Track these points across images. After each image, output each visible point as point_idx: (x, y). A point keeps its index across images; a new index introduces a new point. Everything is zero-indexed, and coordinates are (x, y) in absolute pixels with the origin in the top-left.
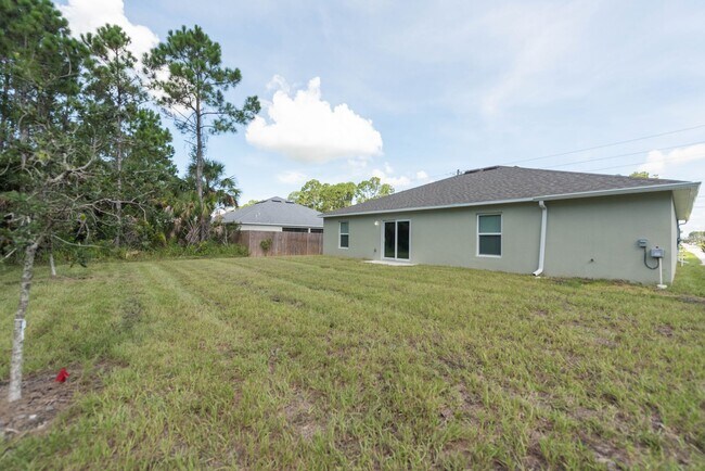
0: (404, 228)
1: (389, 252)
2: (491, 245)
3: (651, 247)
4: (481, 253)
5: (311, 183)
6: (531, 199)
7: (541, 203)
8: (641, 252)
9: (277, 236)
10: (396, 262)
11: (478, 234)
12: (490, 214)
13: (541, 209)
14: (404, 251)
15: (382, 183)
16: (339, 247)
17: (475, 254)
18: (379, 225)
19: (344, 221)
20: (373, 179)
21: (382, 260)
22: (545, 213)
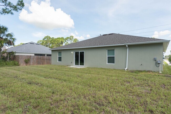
0: (82, 54)
1: (77, 63)
2: (111, 60)
3: (157, 60)
4: (108, 63)
5: (47, 37)
6: (124, 44)
7: (127, 46)
8: (155, 62)
9: (32, 57)
10: (79, 67)
11: (107, 56)
12: (111, 49)
13: (127, 48)
14: (82, 63)
15: (74, 38)
16: (58, 61)
17: (106, 63)
18: (73, 53)
19: (60, 51)
20: (71, 36)
21: (74, 66)
22: (128, 49)
